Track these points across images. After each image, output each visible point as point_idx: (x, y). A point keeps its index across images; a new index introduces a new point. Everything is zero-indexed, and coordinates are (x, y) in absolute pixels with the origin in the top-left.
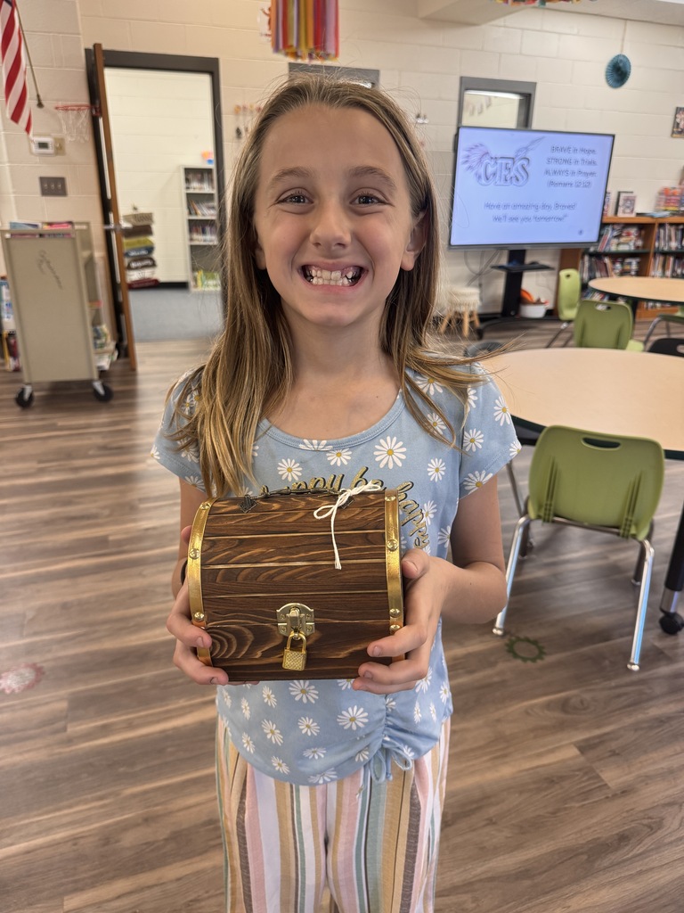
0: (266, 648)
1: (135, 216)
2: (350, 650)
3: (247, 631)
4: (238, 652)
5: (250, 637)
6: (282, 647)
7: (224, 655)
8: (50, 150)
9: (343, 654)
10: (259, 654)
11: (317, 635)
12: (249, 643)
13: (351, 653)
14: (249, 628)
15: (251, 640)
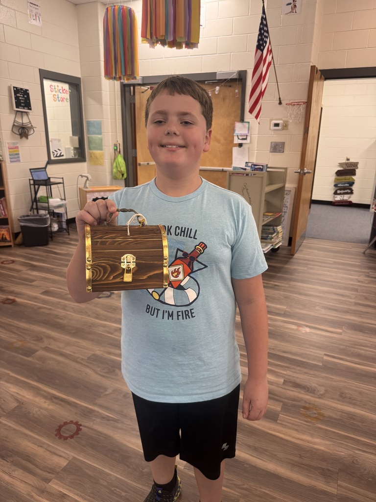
0: (115, 275)
1: (346, 164)
2: (148, 275)
3: (108, 266)
4: (103, 277)
5: (109, 269)
6: (122, 274)
7: (97, 278)
8: (280, 128)
9: (145, 277)
10: (112, 277)
11: (136, 268)
12: (108, 272)
13: (148, 277)
14: (109, 265)
15: (110, 270)
